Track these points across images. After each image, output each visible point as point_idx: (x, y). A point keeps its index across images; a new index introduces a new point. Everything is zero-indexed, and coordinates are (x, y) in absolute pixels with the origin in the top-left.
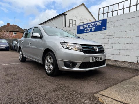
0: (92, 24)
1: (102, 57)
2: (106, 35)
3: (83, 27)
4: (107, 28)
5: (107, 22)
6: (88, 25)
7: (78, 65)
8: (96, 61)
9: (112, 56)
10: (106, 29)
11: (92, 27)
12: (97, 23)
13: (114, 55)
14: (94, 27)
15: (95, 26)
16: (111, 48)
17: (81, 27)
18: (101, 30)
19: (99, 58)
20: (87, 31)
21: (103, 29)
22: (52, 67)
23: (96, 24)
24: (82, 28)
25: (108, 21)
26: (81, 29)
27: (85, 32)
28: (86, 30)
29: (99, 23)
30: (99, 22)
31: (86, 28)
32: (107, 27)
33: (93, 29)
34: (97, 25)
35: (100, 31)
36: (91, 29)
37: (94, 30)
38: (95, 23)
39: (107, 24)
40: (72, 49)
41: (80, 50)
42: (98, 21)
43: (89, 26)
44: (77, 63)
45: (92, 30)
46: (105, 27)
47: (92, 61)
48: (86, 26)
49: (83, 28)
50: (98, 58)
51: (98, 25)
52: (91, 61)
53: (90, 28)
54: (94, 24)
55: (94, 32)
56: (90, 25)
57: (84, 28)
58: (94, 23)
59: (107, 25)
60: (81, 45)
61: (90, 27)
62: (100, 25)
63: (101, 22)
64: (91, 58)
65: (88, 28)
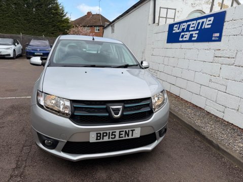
0: (195, 22)
1: (133, 131)
2: (218, 53)
5: (226, 19)
6: (188, 23)
7: (61, 146)
8: (111, 140)
9: (222, 108)
10: (219, 39)
11: (194, 30)
12: (205, 20)
13: (226, 107)
14: (197, 32)
16: (223, 88)
17: (174, 29)
18: (209, 39)
19: (124, 133)
20: (184, 39)
21: (213, 38)
24: (176, 30)
26: (174, 32)
28: (183, 36)
29: (208, 23)
30: (209, 19)
31: (183, 30)
32: (223, 34)
33: (195, 35)
34: (203, 28)
35: (207, 43)
36: (191, 36)
37: (195, 39)
38: (201, 21)
39: (225, 25)
42: (207, 17)
43: (189, 26)
44: (58, 142)
45: (193, 39)
47: (97, 139)
48: (183, 27)
50: (117, 134)
51: (206, 27)
52: (93, 140)
53: (190, 31)
54: (199, 23)
55: (195, 43)
56: (191, 26)
57: (179, 31)
58: (198, 21)
59: (224, 27)
61: (190, 29)
62: (210, 26)
63: (212, 18)
64: (94, 135)
65: (186, 31)
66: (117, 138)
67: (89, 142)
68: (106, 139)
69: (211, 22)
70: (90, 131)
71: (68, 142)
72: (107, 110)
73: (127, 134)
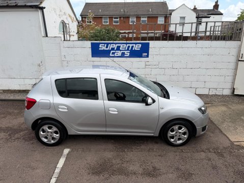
2: (147, 63)
3: (107, 47)
4: (149, 56)
6: (117, 45)
10: (147, 56)
11: (125, 50)
12: (134, 45)
15: (130, 49)
20: (116, 55)
22: (185, 136)
23: (133, 47)
25: (150, 46)
27: (111, 55)
28: (113, 53)
29: (137, 47)
30: (137, 45)
31: (113, 49)
32: (149, 54)
35: (139, 58)
37: (128, 55)
39: (150, 50)
46: (146, 54)
48: (111, 47)
49: (105, 49)
55: (128, 58)
57: (108, 49)
58: (128, 45)
62: (139, 49)
63: (140, 45)
69: (140, 47)
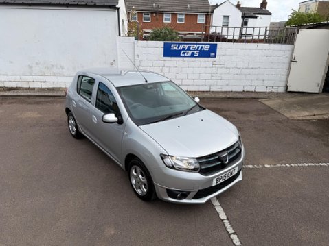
1: (234, 170)
7: (192, 195)
8: (223, 180)
19: (230, 173)
22: (145, 190)
40: (180, 169)
41: (195, 170)
44: (189, 193)
47: (217, 183)
50: (227, 175)
52: (214, 184)
60: (198, 158)
64: (215, 180)
66: (227, 178)
67: (212, 187)
68: (221, 181)
70: (212, 178)
71: (199, 191)
72: (219, 159)
73: (232, 173)
